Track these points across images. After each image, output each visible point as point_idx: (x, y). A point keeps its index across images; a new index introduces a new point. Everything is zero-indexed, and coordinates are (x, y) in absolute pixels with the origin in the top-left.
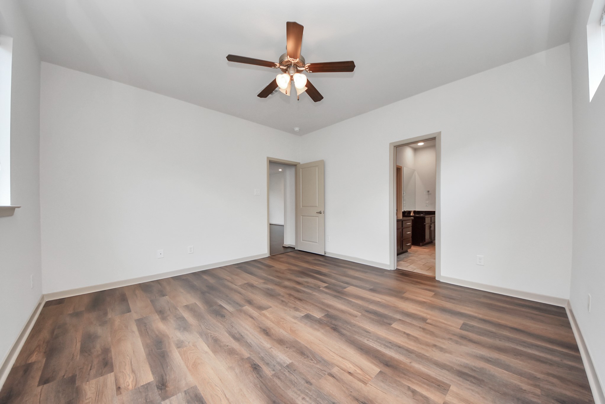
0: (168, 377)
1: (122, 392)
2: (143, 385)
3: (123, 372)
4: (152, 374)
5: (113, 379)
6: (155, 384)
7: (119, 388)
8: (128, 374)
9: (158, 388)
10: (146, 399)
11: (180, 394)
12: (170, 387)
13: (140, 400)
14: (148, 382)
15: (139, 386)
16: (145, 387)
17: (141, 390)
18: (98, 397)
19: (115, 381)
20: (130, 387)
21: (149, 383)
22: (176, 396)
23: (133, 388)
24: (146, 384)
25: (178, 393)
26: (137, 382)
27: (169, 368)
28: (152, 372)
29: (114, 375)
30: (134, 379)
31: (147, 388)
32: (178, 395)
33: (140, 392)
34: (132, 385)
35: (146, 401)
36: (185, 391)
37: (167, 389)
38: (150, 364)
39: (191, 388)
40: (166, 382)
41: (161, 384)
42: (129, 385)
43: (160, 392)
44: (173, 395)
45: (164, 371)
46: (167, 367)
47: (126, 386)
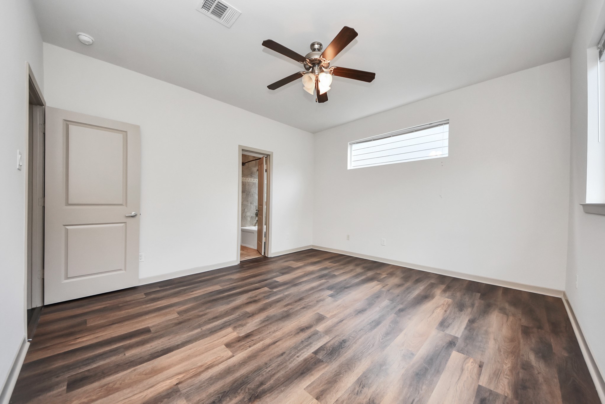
0: (444, 344)
1: (479, 362)
2: (463, 355)
3: (471, 377)
4: (451, 355)
5: (482, 378)
6: (455, 348)
7: (481, 366)
8: (468, 371)
9: (455, 345)
10: (467, 345)
11: (447, 333)
12: (448, 339)
13: (470, 348)
14: (458, 353)
15: (465, 356)
16: (462, 352)
17: (466, 352)
18: (498, 373)
19: (481, 374)
20: (471, 360)
21: (458, 351)
22: (450, 334)
23: (470, 358)
24: (460, 353)
25: (447, 334)
26: (465, 360)
27: (437, 349)
28: (449, 356)
29: (480, 380)
30: (466, 363)
31: (462, 350)
32: (448, 333)
33: (467, 352)
34: (469, 361)
35: (467, 344)
36: (443, 331)
37: (451, 340)
38: (446, 363)
39: (439, 330)
40: (448, 343)
41: (451, 345)
42: (472, 362)
43: (456, 342)
44: (451, 335)
45: (442, 350)
46: (437, 350)
47: (474, 364)
